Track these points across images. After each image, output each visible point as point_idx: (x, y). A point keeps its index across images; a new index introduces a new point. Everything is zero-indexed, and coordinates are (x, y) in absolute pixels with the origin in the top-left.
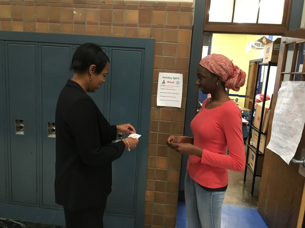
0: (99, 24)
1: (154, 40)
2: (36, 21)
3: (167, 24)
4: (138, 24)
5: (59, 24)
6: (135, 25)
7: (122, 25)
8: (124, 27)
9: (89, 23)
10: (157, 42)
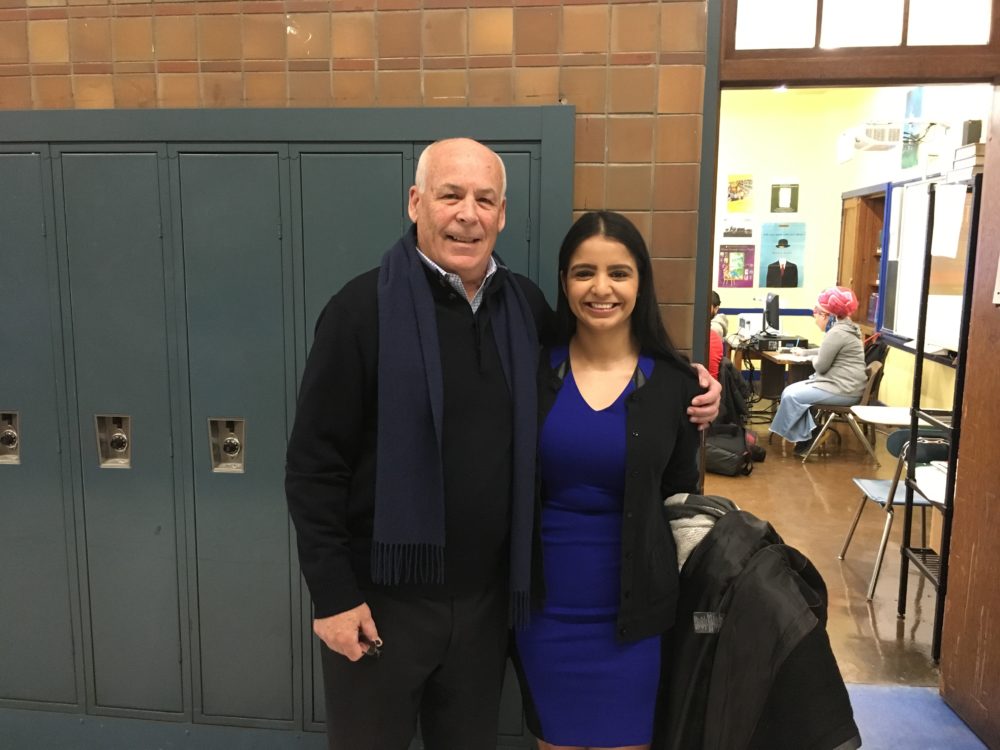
0: (376, 67)
1: (572, 111)
2: (156, 70)
3: (615, 50)
4: (514, 57)
5: (239, 75)
6: (502, 62)
7: (458, 64)
8: (464, 71)
9: (344, 65)
10: (584, 116)
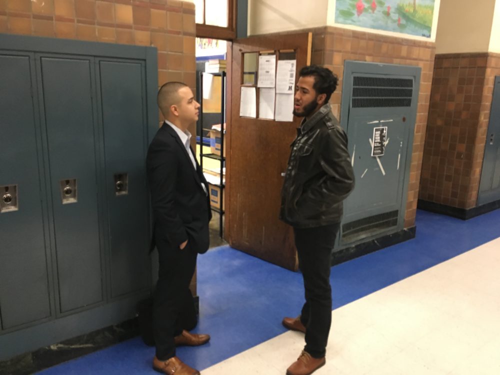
0: (76, 21)
1: (156, 49)
3: (169, 28)
4: (133, 25)
5: (5, 18)
6: (129, 27)
7: (111, 25)
8: (114, 28)
9: (60, 19)
10: (160, 52)
